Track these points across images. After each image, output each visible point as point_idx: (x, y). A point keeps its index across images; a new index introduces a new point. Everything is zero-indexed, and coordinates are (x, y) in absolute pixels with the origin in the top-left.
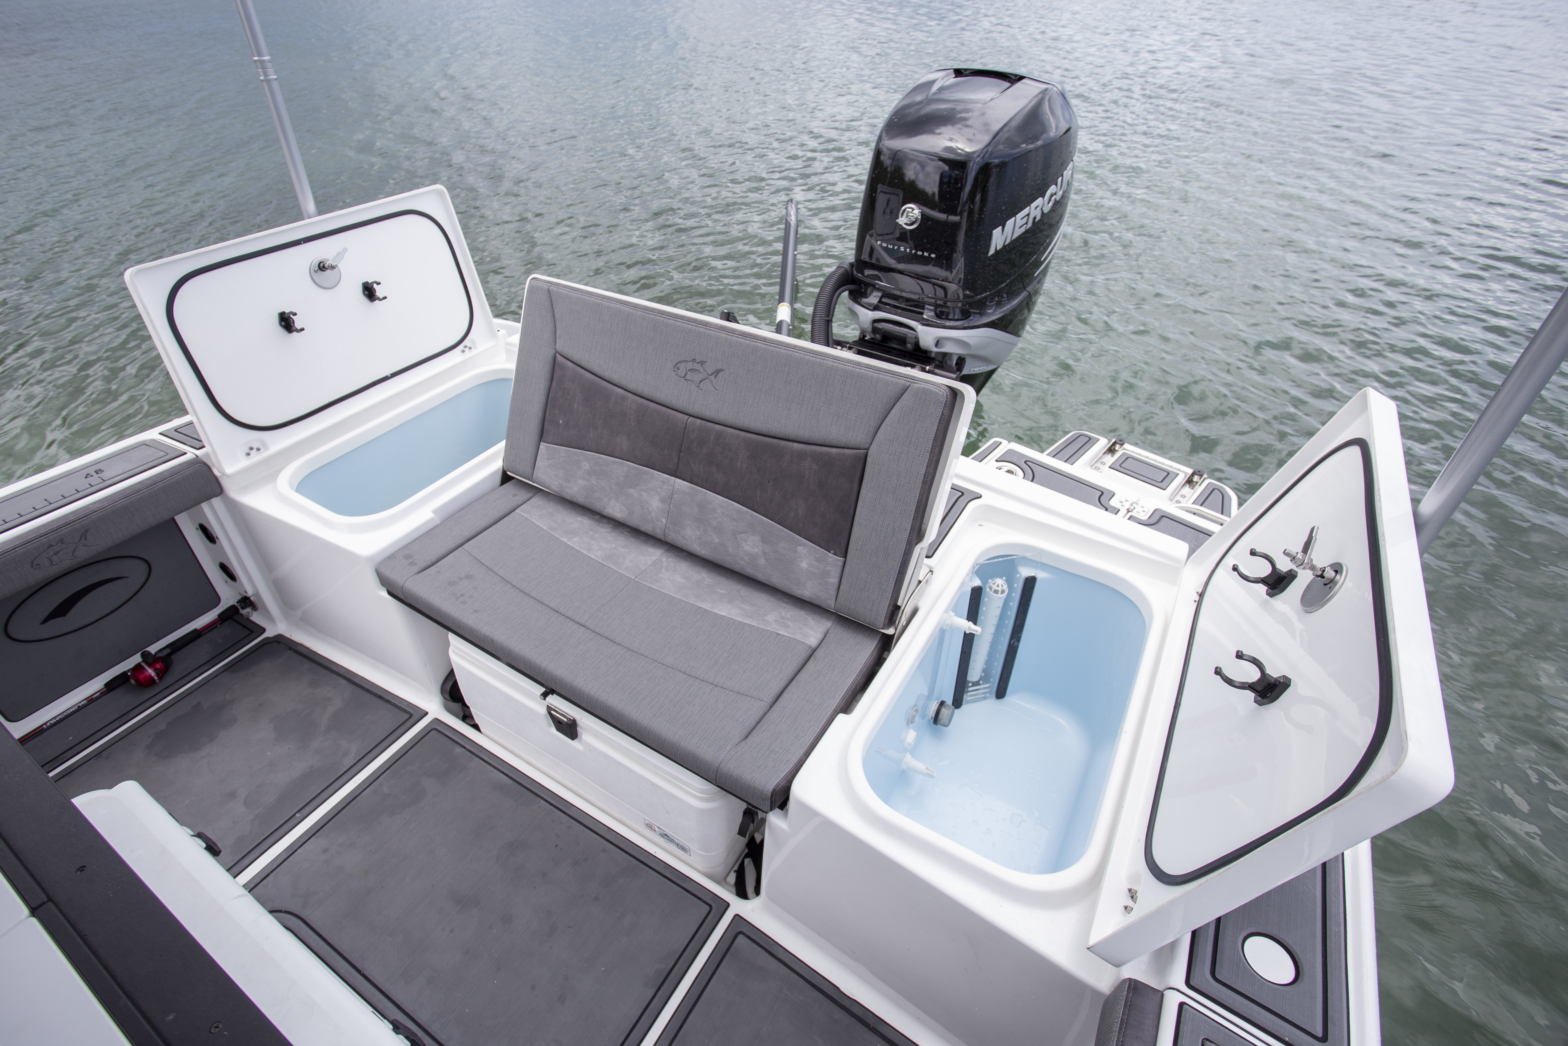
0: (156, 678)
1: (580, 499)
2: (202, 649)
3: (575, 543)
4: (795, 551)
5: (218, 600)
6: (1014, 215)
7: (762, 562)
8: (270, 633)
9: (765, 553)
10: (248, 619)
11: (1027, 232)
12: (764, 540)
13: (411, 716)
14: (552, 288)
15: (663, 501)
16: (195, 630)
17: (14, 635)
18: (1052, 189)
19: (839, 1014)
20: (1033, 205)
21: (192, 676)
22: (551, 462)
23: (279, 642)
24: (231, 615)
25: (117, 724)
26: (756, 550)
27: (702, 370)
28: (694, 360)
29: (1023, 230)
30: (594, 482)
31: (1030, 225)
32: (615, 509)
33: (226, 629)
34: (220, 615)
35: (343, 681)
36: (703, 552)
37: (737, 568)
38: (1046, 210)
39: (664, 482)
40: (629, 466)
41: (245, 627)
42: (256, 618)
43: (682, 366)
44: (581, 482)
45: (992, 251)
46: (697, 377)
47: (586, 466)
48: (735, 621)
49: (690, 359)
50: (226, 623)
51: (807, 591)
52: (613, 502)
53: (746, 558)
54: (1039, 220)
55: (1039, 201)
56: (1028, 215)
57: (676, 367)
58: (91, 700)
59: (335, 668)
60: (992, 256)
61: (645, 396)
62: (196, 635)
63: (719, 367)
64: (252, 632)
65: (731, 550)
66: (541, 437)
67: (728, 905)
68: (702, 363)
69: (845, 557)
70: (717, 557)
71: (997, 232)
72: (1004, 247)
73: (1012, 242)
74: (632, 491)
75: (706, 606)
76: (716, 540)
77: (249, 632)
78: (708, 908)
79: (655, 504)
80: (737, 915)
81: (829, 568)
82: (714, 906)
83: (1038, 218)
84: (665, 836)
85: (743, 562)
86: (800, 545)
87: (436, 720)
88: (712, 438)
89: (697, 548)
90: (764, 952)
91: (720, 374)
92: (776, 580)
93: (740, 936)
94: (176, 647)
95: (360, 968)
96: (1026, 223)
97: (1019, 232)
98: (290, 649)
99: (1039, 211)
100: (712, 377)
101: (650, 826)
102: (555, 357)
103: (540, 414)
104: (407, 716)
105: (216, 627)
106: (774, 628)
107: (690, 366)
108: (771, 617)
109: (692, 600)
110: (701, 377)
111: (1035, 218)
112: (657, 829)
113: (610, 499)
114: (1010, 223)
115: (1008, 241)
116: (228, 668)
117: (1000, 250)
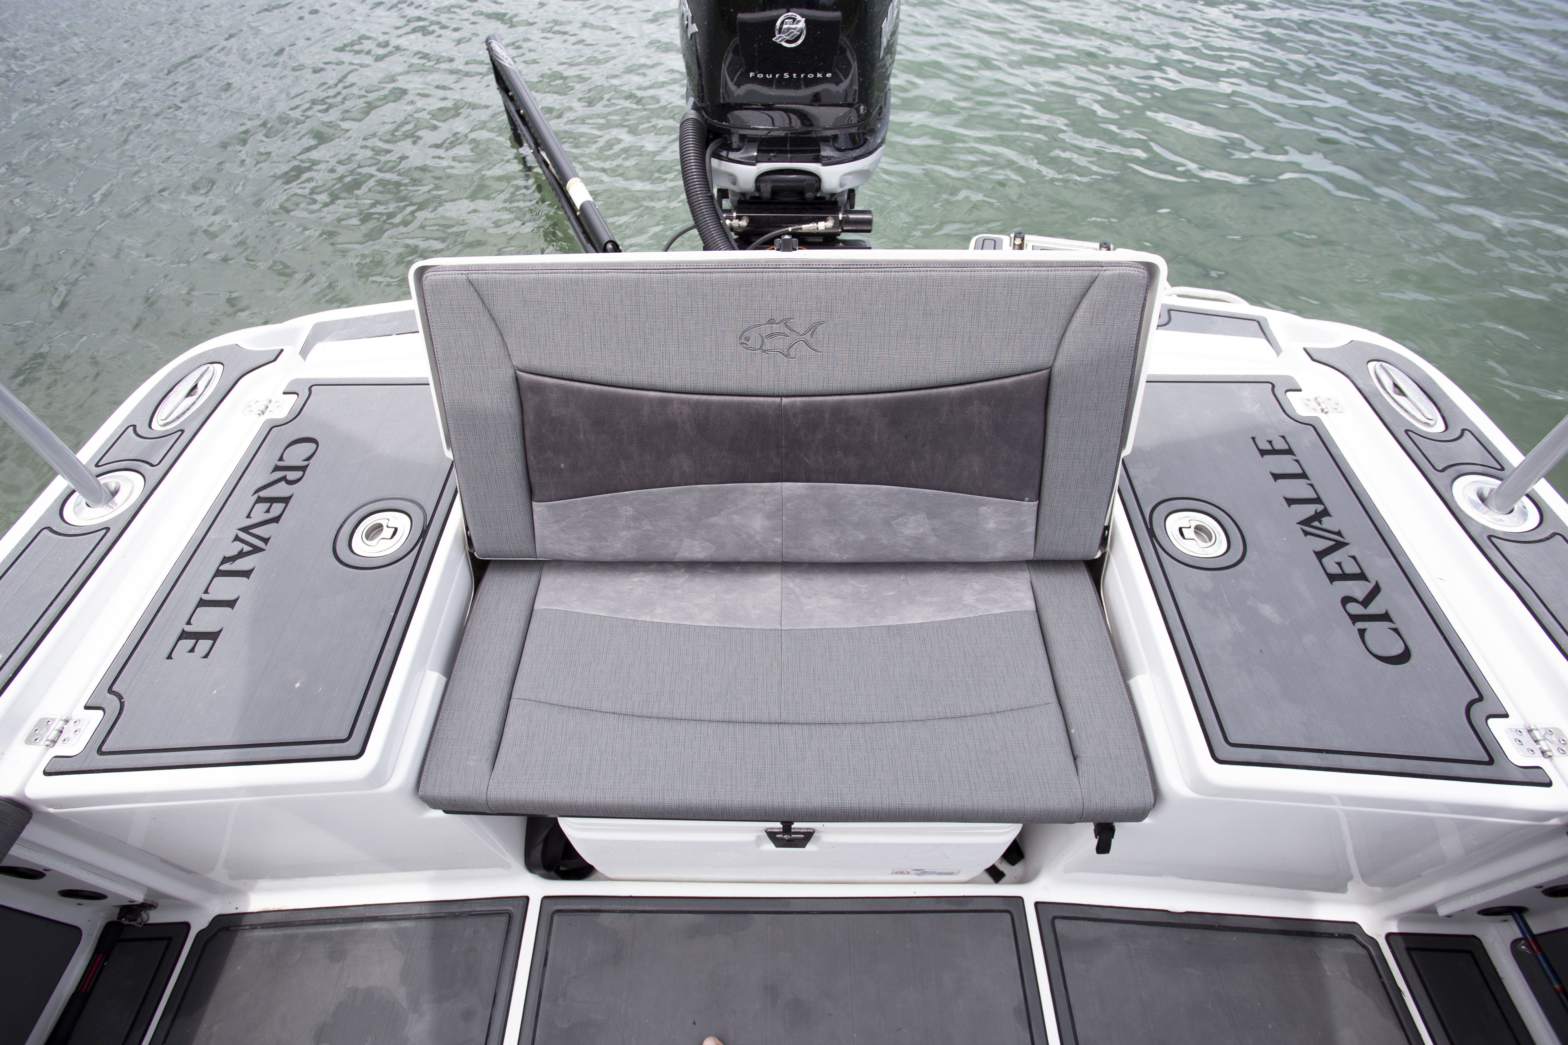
1: (631, 555)
2: (107, 1012)
3: (661, 615)
4: (977, 515)
5: (79, 932)
7: (932, 540)
8: (199, 923)
9: (934, 530)
10: (149, 925)
12: (931, 515)
13: (508, 913)
14: (473, 277)
15: (770, 516)
19: (1187, 935)
22: (564, 523)
23: (224, 926)
24: (114, 938)
26: (922, 530)
27: (787, 331)
28: (771, 321)
30: (648, 527)
32: (695, 550)
34: (96, 951)
36: (845, 557)
37: (898, 558)
39: (765, 494)
40: (701, 490)
41: (152, 937)
42: (163, 918)
43: (754, 335)
44: (625, 534)
46: (780, 343)
47: (628, 511)
48: (939, 622)
49: (763, 321)
51: (999, 553)
52: (687, 542)
53: (909, 544)
57: (744, 339)
61: (701, 391)
62: (80, 1000)
63: (815, 319)
64: (170, 939)
65: (885, 542)
66: (531, 495)
67: (1021, 899)
68: (786, 322)
69: (1039, 497)
70: (868, 555)
74: (715, 519)
75: (892, 620)
76: (862, 537)
77: (165, 939)
78: (1007, 915)
79: (758, 524)
80: (1040, 903)
81: (1023, 518)
82: (1011, 909)
84: (921, 873)
85: (906, 550)
86: (982, 505)
87: (547, 899)
88: (827, 416)
89: (835, 556)
90: (1086, 923)
91: (820, 329)
92: (955, 553)
93: (1057, 922)
100: (807, 337)
101: (900, 872)
102: (517, 379)
103: (520, 466)
104: (505, 917)
106: (983, 610)
107: (767, 330)
108: (969, 598)
109: (872, 622)
110: (788, 341)
112: (910, 871)
113: (682, 541)
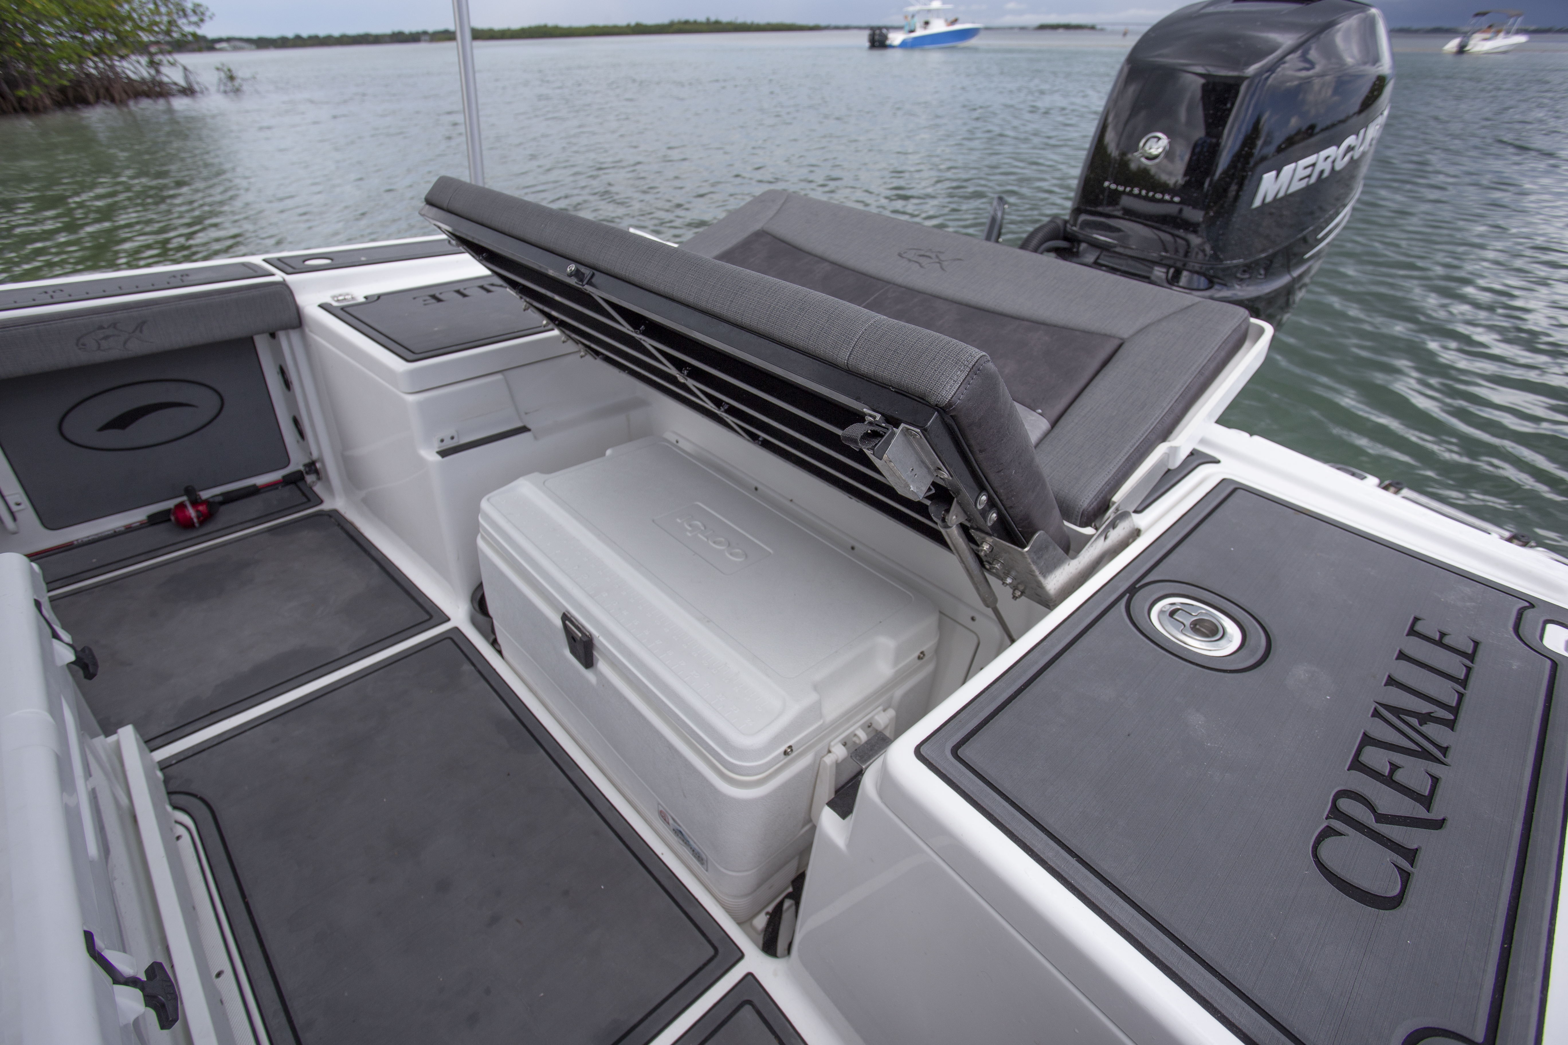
0: (195, 520)
2: (254, 506)
5: (288, 462)
6: (1296, 161)
8: (326, 506)
10: (311, 488)
11: (1308, 188)
13: (431, 617)
16: (254, 486)
17: (68, 434)
18: (1351, 140)
20: (1324, 154)
21: (234, 529)
23: (330, 516)
24: (295, 480)
25: (142, 557)
29: (1303, 184)
31: (1313, 180)
33: (286, 492)
34: (284, 477)
35: (376, 567)
38: (1339, 166)
41: (304, 494)
42: (318, 489)
45: (1257, 203)
50: (288, 487)
54: (1327, 178)
55: (1331, 151)
56: (1314, 165)
58: (129, 529)
59: (373, 553)
60: (1257, 209)
62: (254, 491)
64: (309, 500)
67: (742, 956)
71: (1269, 177)
72: (1275, 199)
73: (1287, 197)
77: (305, 500)
78: (711, 952)
80: (750, 974)
82: (721, 950)
83: (1326, 174)
84: (678, 833)
87: (456, 630)
93: (748, 1008)
94: (230, 498)
95: (247, 893)
96: (1309, 176)
97: (1297, 186)
98: (339, 525)
99: (1327, 166)
101: (663, 816)
104: (427, 617)
105: (277, 488)
111: (1322, 172)
112: (671, 821)
114: (1288, 169)
115: (1281, 194)
116: (270, 530)
117: (1269, 203)
